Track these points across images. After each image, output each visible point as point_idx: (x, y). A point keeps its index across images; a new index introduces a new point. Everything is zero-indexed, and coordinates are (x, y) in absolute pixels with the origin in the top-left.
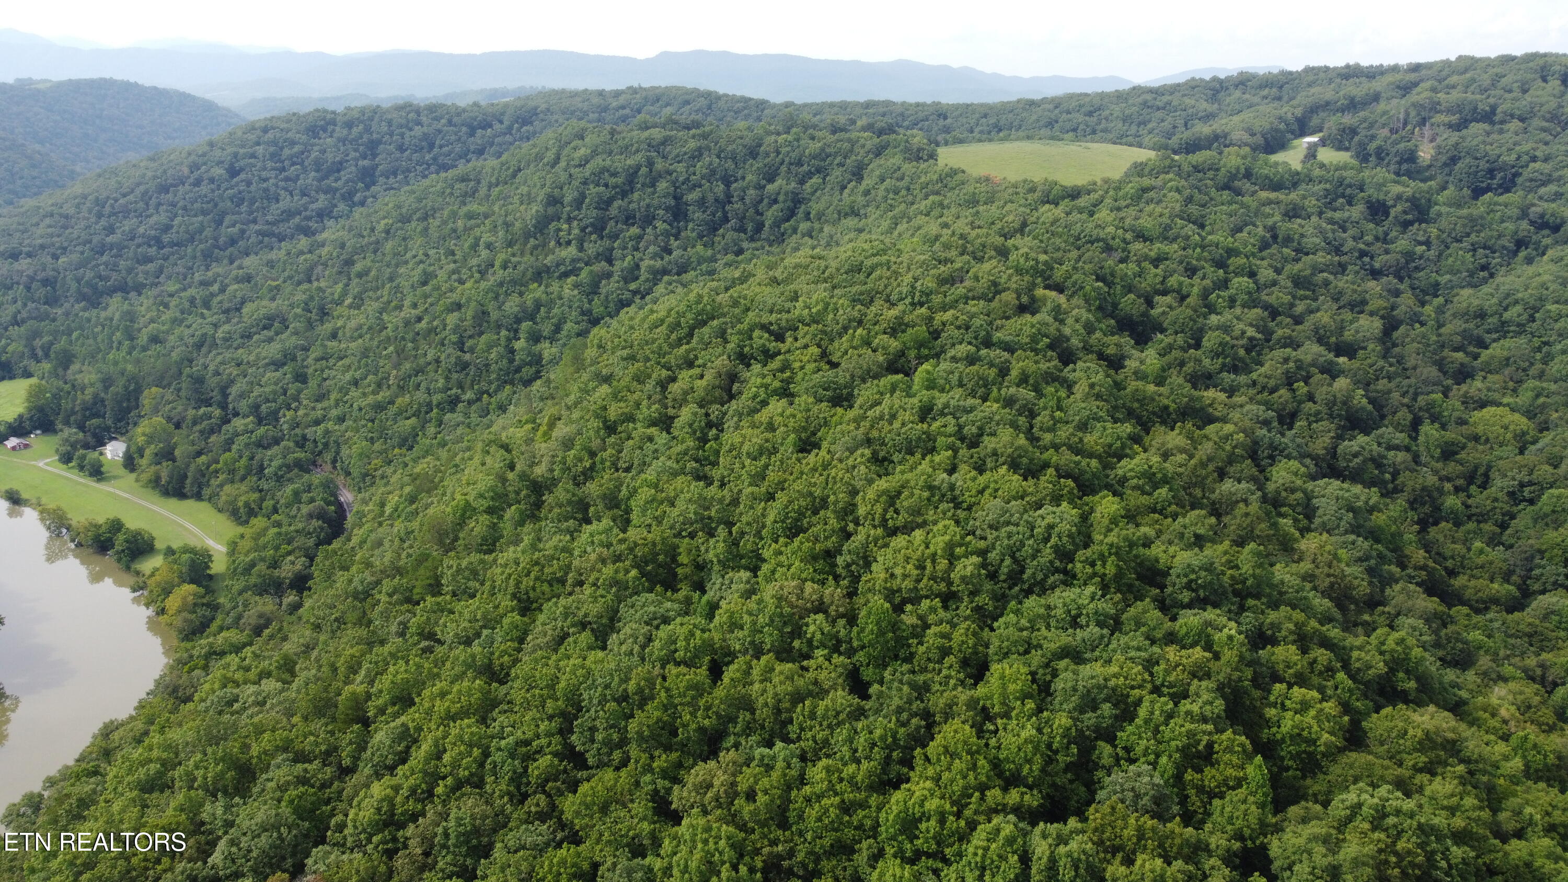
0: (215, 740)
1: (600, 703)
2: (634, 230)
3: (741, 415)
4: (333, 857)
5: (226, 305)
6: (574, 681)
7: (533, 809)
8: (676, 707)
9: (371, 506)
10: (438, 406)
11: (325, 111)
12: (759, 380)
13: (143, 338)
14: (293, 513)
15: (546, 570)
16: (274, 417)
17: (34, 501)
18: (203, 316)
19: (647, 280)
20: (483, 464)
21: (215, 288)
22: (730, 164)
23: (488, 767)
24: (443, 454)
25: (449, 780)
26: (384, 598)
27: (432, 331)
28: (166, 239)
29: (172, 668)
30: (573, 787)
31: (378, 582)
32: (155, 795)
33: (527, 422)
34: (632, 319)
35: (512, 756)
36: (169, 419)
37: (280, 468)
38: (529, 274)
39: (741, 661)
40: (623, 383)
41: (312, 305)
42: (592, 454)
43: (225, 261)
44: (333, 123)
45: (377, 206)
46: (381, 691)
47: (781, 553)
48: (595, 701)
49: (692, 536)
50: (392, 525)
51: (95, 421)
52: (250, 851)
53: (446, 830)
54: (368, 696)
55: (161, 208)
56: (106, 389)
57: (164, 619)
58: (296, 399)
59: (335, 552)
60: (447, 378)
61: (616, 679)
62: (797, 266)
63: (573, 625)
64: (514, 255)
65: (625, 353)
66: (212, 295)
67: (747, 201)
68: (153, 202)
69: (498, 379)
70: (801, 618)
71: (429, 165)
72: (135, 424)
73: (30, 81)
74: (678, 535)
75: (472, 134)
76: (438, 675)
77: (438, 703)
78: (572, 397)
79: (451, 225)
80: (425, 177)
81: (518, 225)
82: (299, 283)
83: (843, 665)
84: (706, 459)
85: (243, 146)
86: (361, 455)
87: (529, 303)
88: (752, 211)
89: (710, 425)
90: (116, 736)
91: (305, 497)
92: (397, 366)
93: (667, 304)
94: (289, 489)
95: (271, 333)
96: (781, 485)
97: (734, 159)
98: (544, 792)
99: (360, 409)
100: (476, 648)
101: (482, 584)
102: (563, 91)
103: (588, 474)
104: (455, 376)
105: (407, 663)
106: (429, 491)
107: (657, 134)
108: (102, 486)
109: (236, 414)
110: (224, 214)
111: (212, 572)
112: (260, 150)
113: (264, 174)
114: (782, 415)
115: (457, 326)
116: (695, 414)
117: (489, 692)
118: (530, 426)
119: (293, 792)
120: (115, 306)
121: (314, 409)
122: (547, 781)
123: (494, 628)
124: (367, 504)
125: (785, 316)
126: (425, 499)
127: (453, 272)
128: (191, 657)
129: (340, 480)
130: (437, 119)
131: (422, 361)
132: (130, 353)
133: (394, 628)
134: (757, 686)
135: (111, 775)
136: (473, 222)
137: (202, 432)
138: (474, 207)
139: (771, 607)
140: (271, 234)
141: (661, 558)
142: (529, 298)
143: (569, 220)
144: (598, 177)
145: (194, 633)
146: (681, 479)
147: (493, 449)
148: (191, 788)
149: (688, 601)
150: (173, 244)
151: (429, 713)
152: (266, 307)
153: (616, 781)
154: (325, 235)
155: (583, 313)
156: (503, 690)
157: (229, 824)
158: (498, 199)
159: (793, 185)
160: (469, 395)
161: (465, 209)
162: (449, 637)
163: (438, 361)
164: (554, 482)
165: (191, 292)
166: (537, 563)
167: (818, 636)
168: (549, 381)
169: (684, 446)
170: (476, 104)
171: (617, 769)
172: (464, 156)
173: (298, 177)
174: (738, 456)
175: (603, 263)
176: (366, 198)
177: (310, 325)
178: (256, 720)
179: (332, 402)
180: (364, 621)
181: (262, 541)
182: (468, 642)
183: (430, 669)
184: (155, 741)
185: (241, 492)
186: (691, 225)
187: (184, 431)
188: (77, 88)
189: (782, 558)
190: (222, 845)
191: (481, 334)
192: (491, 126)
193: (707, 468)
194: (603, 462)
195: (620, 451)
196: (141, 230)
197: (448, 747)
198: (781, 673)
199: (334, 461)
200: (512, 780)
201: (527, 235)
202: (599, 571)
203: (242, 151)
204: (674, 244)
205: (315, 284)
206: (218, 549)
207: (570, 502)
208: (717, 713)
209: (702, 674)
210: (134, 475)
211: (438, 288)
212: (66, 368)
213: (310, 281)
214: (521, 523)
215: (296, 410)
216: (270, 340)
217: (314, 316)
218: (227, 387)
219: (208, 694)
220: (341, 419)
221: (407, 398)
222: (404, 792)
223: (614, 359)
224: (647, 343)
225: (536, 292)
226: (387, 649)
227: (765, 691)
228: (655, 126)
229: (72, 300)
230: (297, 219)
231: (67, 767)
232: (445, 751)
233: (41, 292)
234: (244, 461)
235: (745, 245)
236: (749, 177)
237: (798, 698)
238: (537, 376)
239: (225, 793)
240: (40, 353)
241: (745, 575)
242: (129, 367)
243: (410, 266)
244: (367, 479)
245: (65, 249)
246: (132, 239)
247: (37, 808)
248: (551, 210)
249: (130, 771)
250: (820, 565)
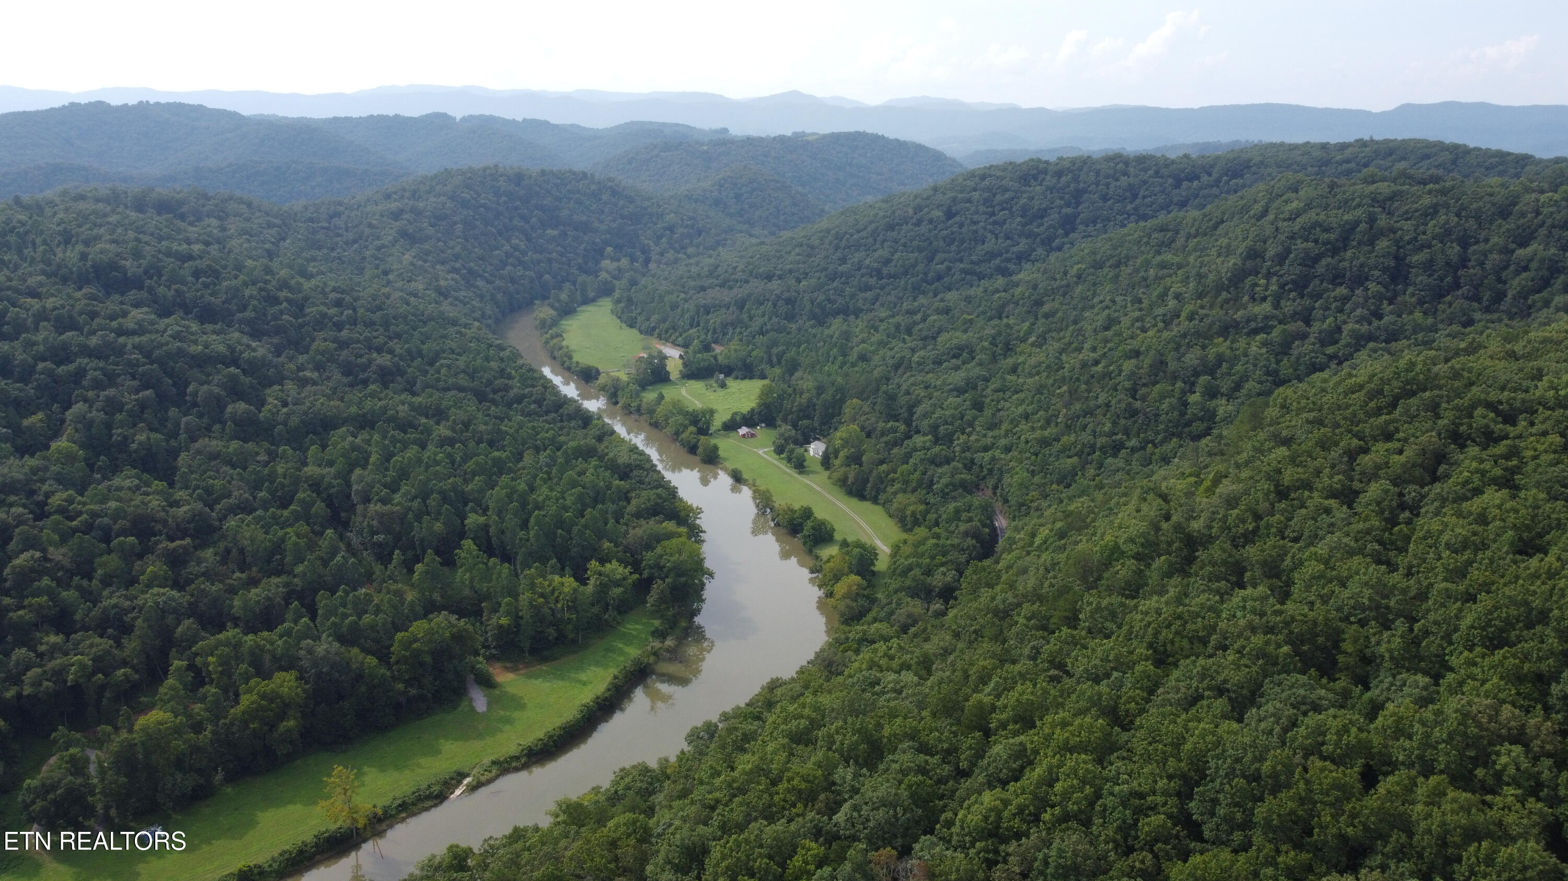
0: (855, 713)
1: (1227, 775)
2: (1342, 291)
3: (1444, 501)
4: (938, 849)
5: (925, 333)
6: (1201, 746)
7: (1137, 864)
8: (1315, 803)
9: (1022, 535)
10: (1101, 449)
11: (1039, 161)
12: (1474, 464)
13: (853, 356)
14: (952, 528)
15: (1188, 626)
16: (949, 439)
17: (751, 482)
18: (904, 341)
19: (1348, 345)
20: (1138, 511)
21: (918, 317)
22: (1472, 224)
23: (1097, 808)
24: (1099, 496)
25: (1057, 810)
26: (1022, 620)
27: (1107, 375)
28: (885, 271)
29: (830, 645)
30: (1185, 856)
31: (1019, 605)
32: (801, 747)
33: (1190, 475)
34: (1325, 381)
35: (1124, 804)
36: (863, 428)
37: (947, 486)
38: (1216, 328)
39: (1403, 774)
40: (1303, 447)
41: (999, 339)
42: (1258, 517)
43: (931, 294)
44: (1045, 172)
45: (1073, 251)
46: (1006, 707)
47: (1475, 664)
48: (1222, 773)
49: (1362, 623)
50: (1039, 556)
51: (806, 422)
52: (868, 820)
53: (1046, 857)
54: (993, 709)
55: (887, 244)
56: (819, 395)
57: (831, 601)
58: (971, 424)
59: (984, 569)
60: (1115, 423)
61: (1250, 755)
62: (1545, 341)
63: (1209, 689)
64: (1202, 307)
65: (1311, 415)
66: (915, 323)
67: (1488, 266)
68: (881, 237)
69: (1166, 431)
70: (1491, 744)
71: (1129, 215)
72: (836, 429)
73: (803, 134)
74: (1346, 619)
75: (1178, 185)
76: (1062, 705)
77: (1058, 731)
78: (1245, 455)
79: (1142, 274)
80: (1124, 226)
81: (1211, 277)
82: (991, 319)
83: (1540, 814)
84: (1392, 543)
85: (962, 192)
86: (1021, 485)
87: (1211, 357)
88: (1492, 277)
89: (1402, 507)
90: (779, 692)
91: (964, 516)
92: (1067, 405)
93: (1370, 369)
94: (952, 506)
95: (959, 362)
96: (1486, 587)
97: (1478, 218)
98: (1152, 851)
99: (1027, 442)
100: (1104, 687)
101: (1120, 627)
102: (1282, 144)
103: (1249, 538)
104: (1123, 422)
105: (1035, 685)
106: (1079, 530)
107: (1384, 188)
108: (803, 479)
109: (918, 432)
110: (936, 251)
111: (875, 569)
112: (976, 195)
113: (975, 217)
114: (1499, 507)
115: (1133, 374)
116: (1386, 492)
117: (1110, 734)
118: (1193, 479)
119: (913, 778)
120: (836, 325)
121: (985, 436)
122: (1157, 841)
123: (1125, 673)
124: (1019, 533)
125: (1521, 396)
126: (1075, 537)
127: (1138, 320)
128: (847, 639)
129: (998, 505)
130: (1145, 170)
131: (1092, 403)
132: (841, 367)
133: (1026, 651)
134: (1419, 807)
135: (771, 720)
136: (1165, 271)
137: (887, 443)
138: (1168, 257)
139: (1453, 720)
140: (972, 273)
141: (1321, 640)
142: (1212, 352)
143: (1268, 276)
144: (1307, 232)
145: (852, 619)
146: (1357, 559)
147: (1150, 497)
148: (829, 749)
149: (1346, 694)
150: (890, 276)
151: (1048, 738)
152: (958, 337)
153: (1233, 863)
154: (1021, 276)
155: (1268, 373)
156: (1125, 736)
157: (855, 791)
158: (1195, 250)
159: (1553, 250)
160: (1133, 442)
161: (1159, 258)
162: (1079, 670)
163: (1108, 405)
164: (1211, 539)
165: (898, 319)
166: (1180, 617)
167: (1512, 770)
168: (1220, 437)
169: (1367, 525)
170: (1186, 156)
171: (1235, 851)
172: (1166, 207)
173: (1004, 222)
174: (1435, 545)
175: (1300, 323)
176: (1064, 243)
177: (994, 359)
178: (892, 704)
179: (1002, 432)
180: (999, 638)
181: (922, 549)
182: (1097, 680)
183: (1055, 697)
184: (808, 700)
185: (910, 502)
186: (1410, 290)
187: (873, 441)
188: (837, 139)
189: (1476, 670)
190: (846, 807)
191: (1155, 383)
192: (1198, 178)
193: (1392, 554)
194: (1268, 527)
195: (1290, 519)
196: (867, 262)
197: (1062, 777)
198: (1454, 800)
199: (995, 488)
200: (1119, 829)
201: (1220, 288)
202: (1248, 639)
203: (960, 196)
204: (1386, 308)
205: (1005, 321)
206: (884, 549)
207: (1224, 563)
208: (1364, 824)
209: (1352, 775)
210: (827, 473)
211: (1119, 334)
212: (792, 374)
213: (1000, 318)
214: (1169, 575)
215: (969, 435)
216: (957, 368)
217: (999, 351)
218: (913, 406)
219: (856, 672)
220: (1008, 449)
221: (1073, 437)
222: (1012, 808)
223: (1298, 421)
224: (1339, 408)
225: (1221, 346)
226: (1018, 668)
227: (1429, 816)
228: (1384, 180)
229: (805, 318)
230: (998, 261)
231: (738, 708)
232: (1058, 780)
233: (783, 309)
234: (917, 475)
235: (1477, 316)
236: (1495, 240)
237: (1472, 835)
238: (1208, 431)
239: (856, 762)
240: (775, 360)
241: (1422, 680)
242: (839, 379)
243: (1096, 311)
244: (1022, 509)
245: (807, 274)
246: (859, 269)
247: (712, 736)
248: (1249, 264)
249: (785, 721)
250: (1526, 688)
